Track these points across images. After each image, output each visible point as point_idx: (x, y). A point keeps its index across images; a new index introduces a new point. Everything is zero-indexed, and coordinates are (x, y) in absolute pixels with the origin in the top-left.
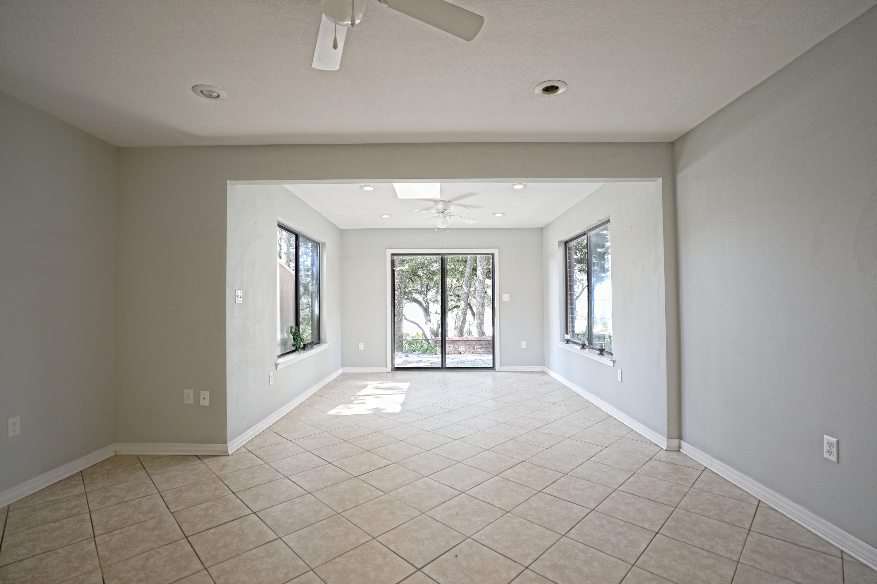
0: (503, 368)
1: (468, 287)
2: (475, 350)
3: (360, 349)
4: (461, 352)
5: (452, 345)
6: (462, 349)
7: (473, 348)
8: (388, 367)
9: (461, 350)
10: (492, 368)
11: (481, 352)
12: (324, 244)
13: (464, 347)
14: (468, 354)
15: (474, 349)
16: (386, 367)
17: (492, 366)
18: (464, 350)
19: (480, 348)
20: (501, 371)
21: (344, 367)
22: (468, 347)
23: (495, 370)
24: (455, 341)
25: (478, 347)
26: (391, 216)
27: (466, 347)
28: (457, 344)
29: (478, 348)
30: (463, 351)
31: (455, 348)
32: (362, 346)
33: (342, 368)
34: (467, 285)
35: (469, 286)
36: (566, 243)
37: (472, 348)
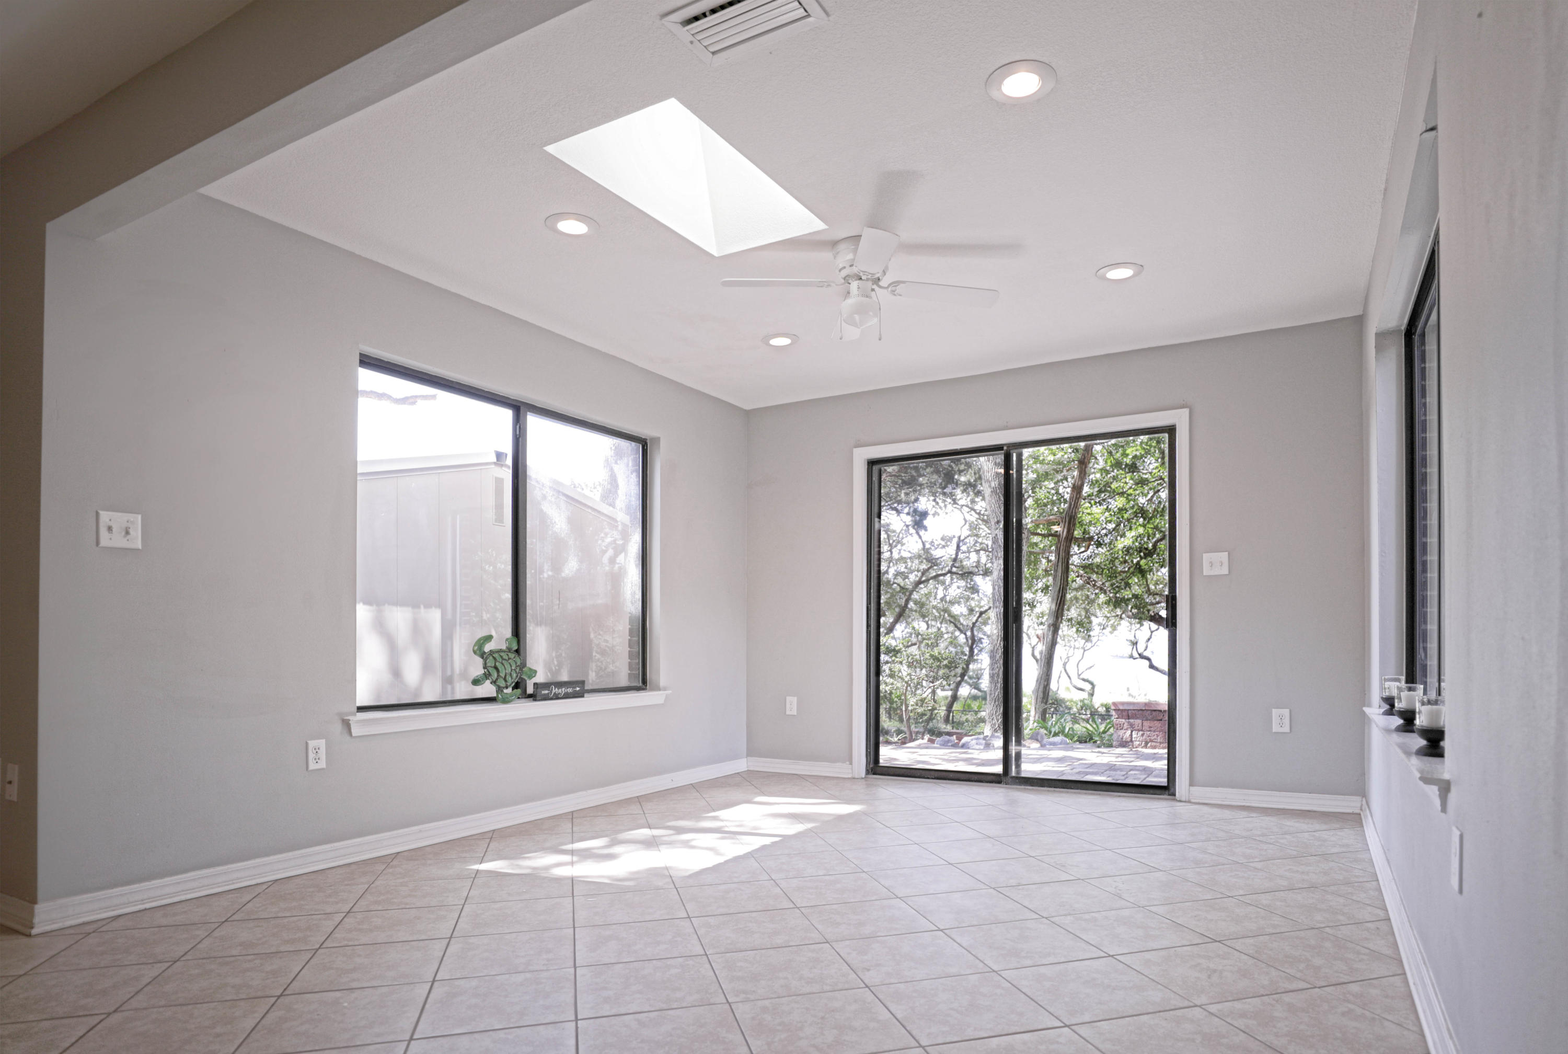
0: (1199, 793)
3: (788, 713)
8: (853, 763)
10: (1166, 790)
12: (656, 440)
16: (851, 764)
17: (1163, 781)
20: (1193, 801)
21: (751, 756)
23: (1174, 795)
26: (794, 337)
32: (792, 705)
33: (749, 758)
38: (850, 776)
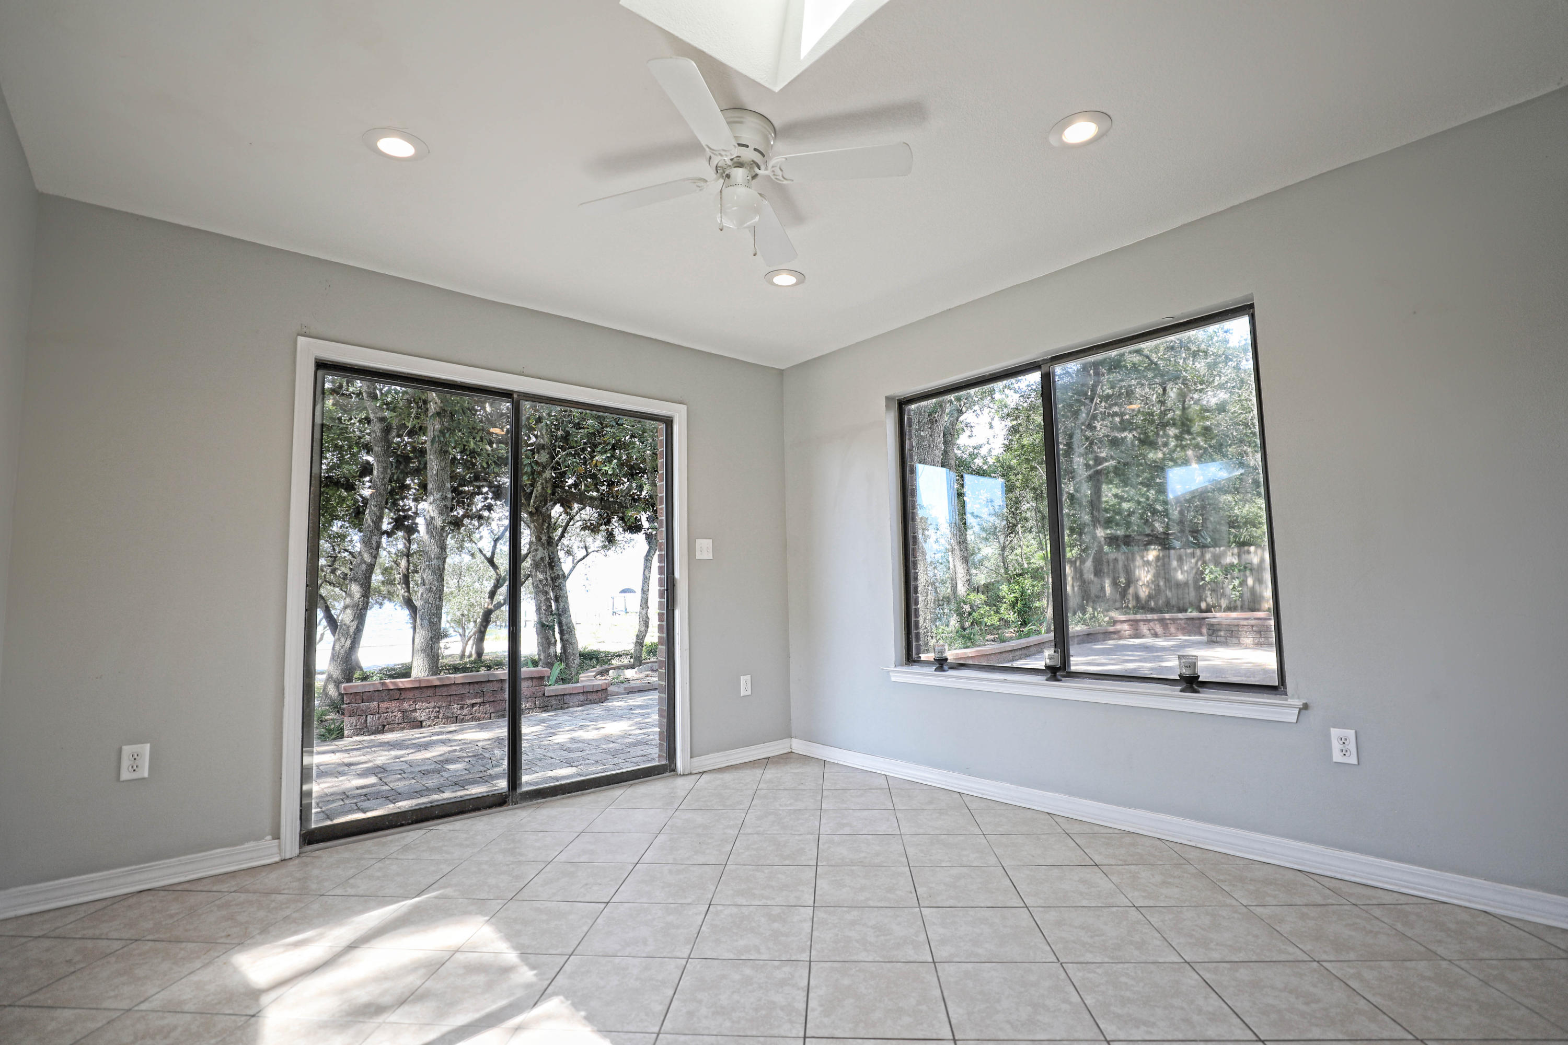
1: (372, 548)
2: (466, 711)
4: (421, 722)
5: (394, 704)
6: (427, 711)
7: (459, 706)
8: (283, 836)
9: (420, 715)
11: (483, 716)
13: (432, 704)
14: (444, 724)
15: (462, 708)
18: (434, 714)
19: (480, 704)
22: (444, 704)
24: (405, 689)
25: (474, 701)
27: (439, 704)
28: (409, 699)
29: (473, 705)
30: (429, 718)
31: (404, 712)
34: (371, 543)
35: (374, 546)
36: (902, 404)
37: (455, 708)
38: (277, 859)
